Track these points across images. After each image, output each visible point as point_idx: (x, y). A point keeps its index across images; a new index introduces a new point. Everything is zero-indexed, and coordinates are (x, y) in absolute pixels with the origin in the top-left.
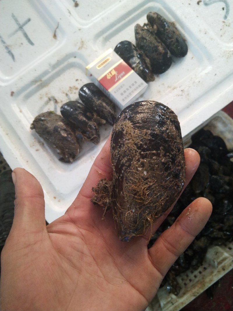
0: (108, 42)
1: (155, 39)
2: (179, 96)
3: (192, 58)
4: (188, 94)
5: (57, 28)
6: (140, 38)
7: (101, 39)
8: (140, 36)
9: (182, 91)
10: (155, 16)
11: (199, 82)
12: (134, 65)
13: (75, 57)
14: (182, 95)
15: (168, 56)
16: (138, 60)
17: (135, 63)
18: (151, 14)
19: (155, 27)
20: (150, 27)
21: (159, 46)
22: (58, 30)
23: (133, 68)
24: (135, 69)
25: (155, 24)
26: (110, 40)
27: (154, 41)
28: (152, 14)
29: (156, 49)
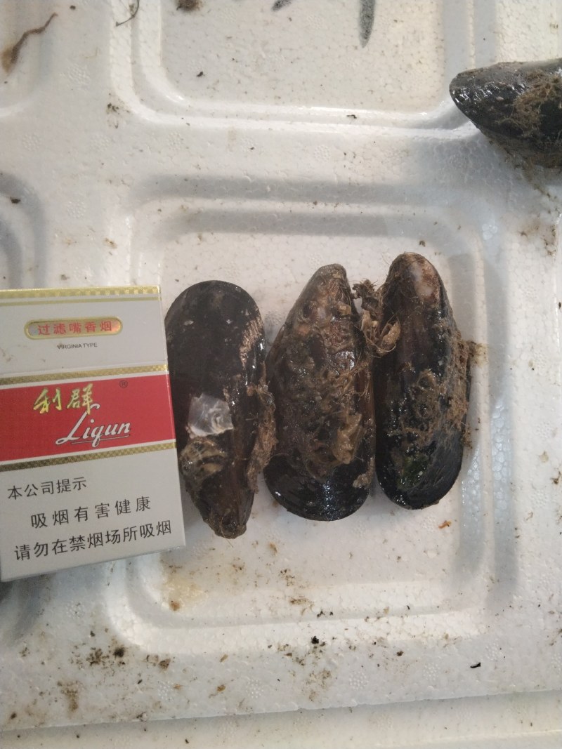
0: (193, 238)
1: (358, 383)
2: (290, 654)
3: (446, 524)
4: (327, 674)
5: (39, 31)
6: (299, 338)
7: (172, 205)
8: (304, 330)
9: (315, 641)
10: (425, 291)
11: (400, 654)
12: (196, 431)
13: (15, 201)
14: (300, 662)
15: (356, 484)
16: (223, 424)
17: (205, 426)
18: (415, 264)
19: (393, 333)
20: (373, 318)
21: (344, 426)
22: (33, 41)
23: (182, 440)
24: (186, 451)
25: (401, 323)
26: (205, 235)
27: (345, 391)
28: (417, 272)
29: (326, 429)
